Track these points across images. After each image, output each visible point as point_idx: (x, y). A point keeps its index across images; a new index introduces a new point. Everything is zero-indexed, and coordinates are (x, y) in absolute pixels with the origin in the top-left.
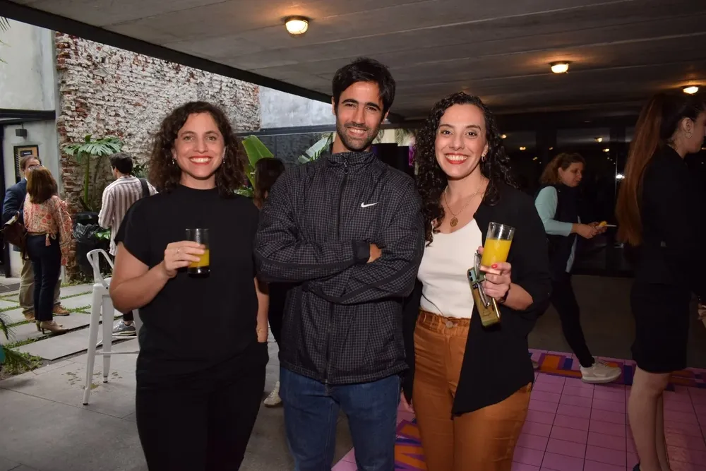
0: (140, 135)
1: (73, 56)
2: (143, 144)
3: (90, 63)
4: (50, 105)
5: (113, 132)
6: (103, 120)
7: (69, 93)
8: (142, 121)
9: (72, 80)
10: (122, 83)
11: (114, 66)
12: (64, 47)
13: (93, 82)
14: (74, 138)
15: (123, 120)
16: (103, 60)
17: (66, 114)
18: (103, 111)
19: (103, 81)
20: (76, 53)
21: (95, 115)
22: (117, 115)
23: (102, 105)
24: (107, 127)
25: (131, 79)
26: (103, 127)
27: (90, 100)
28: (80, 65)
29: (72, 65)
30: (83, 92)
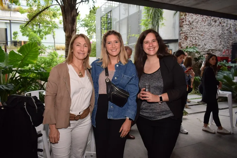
0: (202, 45)
1: (185, 22)
2: (203, 48)
3: (189, 23)
4: (177, 37)
5: (194, 45)
6: (192, 41)
7: (183, 33)
8: (203, 40)
9: (184, 29)
10: (198, 28)
11: (196, 23)
12: (182, 19)
13: (190, 29)
14: (183, 47)
15: (197, 40)
16: (193, 22)
17: (182, 40)
18: (192, 38)
19: (192, 29)
20: (186, 21)
21: (189, 40)
22: (196, 39)
23: (191, 36)
24: (193, 43)
25: (201, 27)
26: (191, 43)
27: (188, 35)
28: (186, 24)
29: (184, 24)
30: (187, 33)
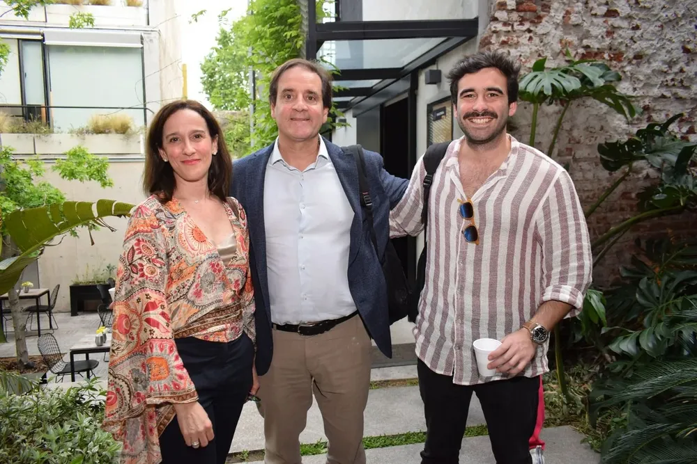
0: (663, 56)
2: (669, 78)
5: (599, 53)
6: (578, 27)
8: (673, 22)
15: (625, 24)
17: (497, 20)
18: (579, 6)
21: (559, 17)
22: (611, 13)
24: (585, 42)
26: (576, 42)
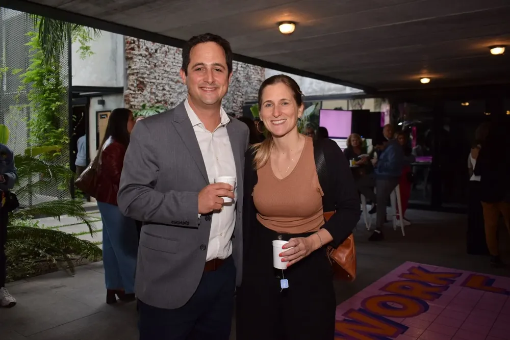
1: (137, 49)
3: (147, 54)
4: (121, 84)
5: (160, 102)
6: (154, 93)
7: (133, 74)
9: (135, 65)
10: (168, 67)
11: (163, 55)
12: (131, 43)
13: (149, 66)
14: (135, 106)
15: (168, 93)
16: (156, 51)
17: (131, 89)
18: (154, 87)
19: (155, 66)
20: (139, 47)
21: (149, 90)
22: (164, 89)
23: (154, 83)
24: (157, 98)
25: (174, 64)
26: (154, 98)
27: (147, 80)
28: (141, 55)
29: (136, 55)
30: (142, 74)
